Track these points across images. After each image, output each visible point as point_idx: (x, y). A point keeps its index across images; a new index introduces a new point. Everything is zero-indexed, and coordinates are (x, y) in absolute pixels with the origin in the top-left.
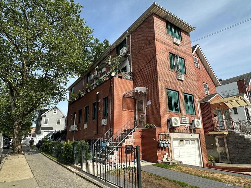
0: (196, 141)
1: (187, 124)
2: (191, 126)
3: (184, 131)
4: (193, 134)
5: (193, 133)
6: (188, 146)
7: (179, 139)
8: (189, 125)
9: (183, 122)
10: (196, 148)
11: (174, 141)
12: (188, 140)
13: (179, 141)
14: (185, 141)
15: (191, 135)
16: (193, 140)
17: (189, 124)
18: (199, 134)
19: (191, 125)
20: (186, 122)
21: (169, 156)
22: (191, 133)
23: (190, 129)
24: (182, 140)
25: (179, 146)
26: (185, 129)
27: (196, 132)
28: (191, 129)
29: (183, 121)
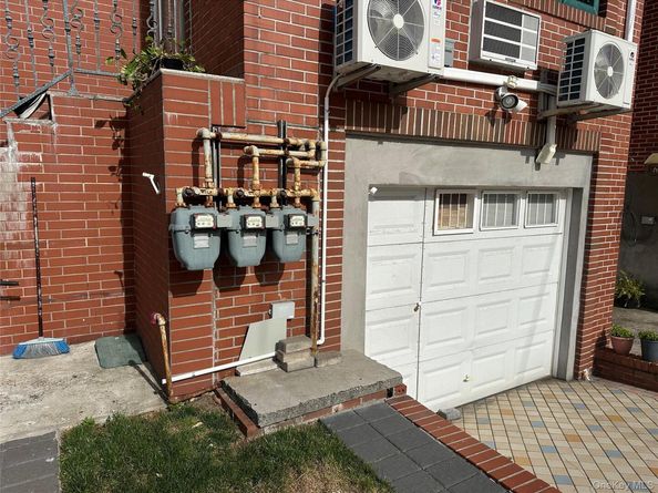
0: (562, 205)
1: (520, 73)
2: (548, 96)
3: (482, 129)
4: (550, 158)
5: (553, 149)
6: (500, 236)
7: (437, 188)
8: (532, 85)
9: (486, 56)
10: (552, 245)
11: (376, 208)
12: (502, 195)
13: (431, 206)
14: (478, 202)
15: (538, 166)
16: (542, 196)
17: (536, 75)
18: (596, 155)
19: (547, 88)
20: (514, 52)
21: (305, 325)
22: (534, 148)
23: (532, 119)
24: (454, 197)
25: (428, 237)
26: (500, 112)
27: (580, 144)
28: (545, 122)
29: (490, 46)
